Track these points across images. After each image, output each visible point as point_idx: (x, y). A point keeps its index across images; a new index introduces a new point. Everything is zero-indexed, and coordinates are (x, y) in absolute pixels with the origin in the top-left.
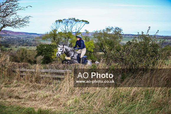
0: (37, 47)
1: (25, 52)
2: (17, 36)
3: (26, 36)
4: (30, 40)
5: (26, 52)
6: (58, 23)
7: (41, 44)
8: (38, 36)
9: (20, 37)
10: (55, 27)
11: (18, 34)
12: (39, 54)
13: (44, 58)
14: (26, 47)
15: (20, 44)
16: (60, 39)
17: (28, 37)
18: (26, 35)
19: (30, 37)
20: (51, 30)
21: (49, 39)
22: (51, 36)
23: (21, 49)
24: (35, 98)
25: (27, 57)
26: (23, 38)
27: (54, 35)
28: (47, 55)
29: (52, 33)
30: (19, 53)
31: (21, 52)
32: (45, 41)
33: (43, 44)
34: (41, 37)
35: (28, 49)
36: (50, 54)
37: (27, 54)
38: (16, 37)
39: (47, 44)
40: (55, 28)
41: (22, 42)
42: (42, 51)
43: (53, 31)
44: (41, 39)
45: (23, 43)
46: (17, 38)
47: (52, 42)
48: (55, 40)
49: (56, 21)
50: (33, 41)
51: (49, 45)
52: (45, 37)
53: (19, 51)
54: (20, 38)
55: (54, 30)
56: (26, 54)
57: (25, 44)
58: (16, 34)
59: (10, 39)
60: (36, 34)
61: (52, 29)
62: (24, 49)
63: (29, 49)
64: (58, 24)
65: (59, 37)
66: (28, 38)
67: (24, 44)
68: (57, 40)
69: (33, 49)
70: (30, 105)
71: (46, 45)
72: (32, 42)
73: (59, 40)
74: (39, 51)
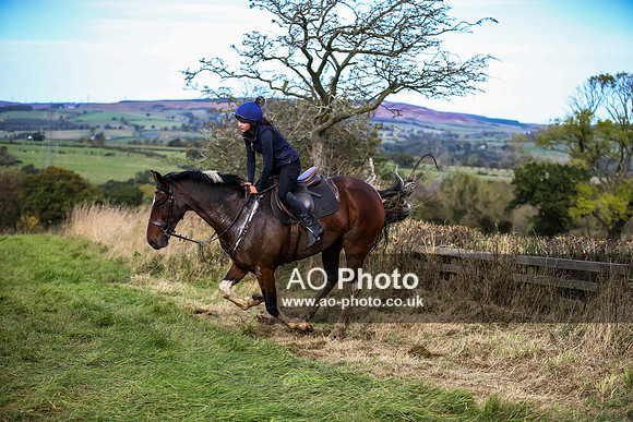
0: (518, 172)
1: (470, 188)
2: (445, 127)
3: (480, 131)
4: (494, 144)
5: (476, 189)
6: (598, 85)
7: (531, 162)
8: (524, 133)
9: (457, 133)
10: (585, 102)
11: (449, 121)
12: (523, 197)
13: (541, 216)
14: (476, 169)
15: (456, 156)
16: (604, 146)
17: (486, 134)
18: (478, 125)
19: (492, 134)
20: (571, 113)
21: (563, 147)
22: (569, 133)
23: (455, 176)
24: (484, 359)
25: (478, 206)
26: (467, 136)
27: (580, 132)
28: (551, 205)
29: (576, 125)
30: (449, 189)
31: (455, 188)
32: (547, 153)
33: (539, 163)
34: (531, 138)
35: (482, 177)
36: (562, 199)
37: (480, 195)
38: (439, 132)
39: (554, 162)
40: (584, 104)
41: (463, 152)
42: (534, 188)
43: (578, 117)
44: (533, 144)
45: (467, 154)
46: (444, 135)
47: (574, 156)
48: (582, 151)
49: (592, 78)
50: (503, 148)
51: (560, 166)
52: (548, 136)
53: (449, 182)
54: (456, 136)
55: (584, 112)
56: (475, 197)
57: (473, 158)
58: (441, 121)
59: (417, 138)
60: (516, 123)
61: (576, 108)
62: (467, 178)
63: (487, 178)
64: (599, 92)
65: (598, 139)
66: (487, 139)
67: (470, 158)
68: (591, 150)
69: (501, 178)
70: (460, 381)
71: (550, 165)
72: (498, 151)
73: (598, 152)
74: (523, 188)
